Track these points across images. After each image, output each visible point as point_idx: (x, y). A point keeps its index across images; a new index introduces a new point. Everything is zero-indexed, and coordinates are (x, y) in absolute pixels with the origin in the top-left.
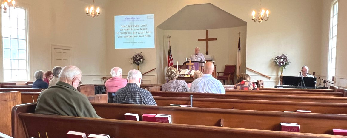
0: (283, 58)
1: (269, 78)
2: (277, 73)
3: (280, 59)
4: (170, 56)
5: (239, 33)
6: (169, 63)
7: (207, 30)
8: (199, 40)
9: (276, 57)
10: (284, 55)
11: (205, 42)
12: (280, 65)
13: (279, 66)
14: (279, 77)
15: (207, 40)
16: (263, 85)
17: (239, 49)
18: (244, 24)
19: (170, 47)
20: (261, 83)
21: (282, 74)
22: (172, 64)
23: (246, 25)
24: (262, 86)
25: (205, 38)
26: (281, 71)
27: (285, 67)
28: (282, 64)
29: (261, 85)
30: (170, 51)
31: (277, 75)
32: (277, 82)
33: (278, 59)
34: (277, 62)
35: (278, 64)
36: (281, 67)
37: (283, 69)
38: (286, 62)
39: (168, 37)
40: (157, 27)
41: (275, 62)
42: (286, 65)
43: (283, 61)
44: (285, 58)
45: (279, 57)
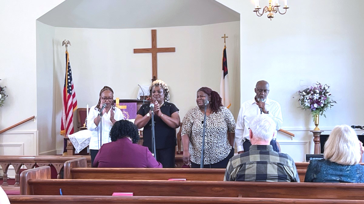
0: (318, 92)
1: (291, 135)
2: (307, 123)
3: (312, 95)
4: (68, 87)
5: (225, 37)
6: (66, 103)
7: (153, 29)
8: (136, 51)
9: (304, 91)
11: (149, 56)
12: (312, 108)
13: (310, 110)
14: (312, 132)
15: (154, 51)
17: (226, 72)
19: (69, 67)
21: (318, 127)
22: (74, 105)
23: (239, 20)
25: (150, 46)
26: (315, 121)
27: (324, 113)
28: (316, 105)
30: (70, 75)
31: (307, 130)
32: (308, 144)
33: (308, 95)
34: (305, 102)
35: (309, 106)
36: (315, 111)
37: (320, 115)
38: (325, 101)
39: (64, 43)
40: (37, 20)
41: (302, 101)
42: (324, 107)
43: (318, 98)
44: (323, 93)
45: (311, 90)
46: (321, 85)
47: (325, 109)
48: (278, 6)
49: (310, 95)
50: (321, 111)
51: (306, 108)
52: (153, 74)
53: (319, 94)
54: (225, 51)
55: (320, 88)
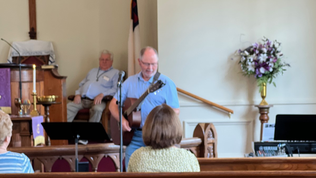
0: (265, 50)
2: (250, 96)
3: (257, 55)
9: (246, 50)
10: (268, 44)
12: (257, 73)
13: (255, 77)
14: (257, 108)
16: (213, 136)
17: (136, 23)
20: (208, 130)
21: (266, 100)
24: (211, 140)
26: (262, 92)
27: (274, 80)
28: (262, 70)
29: (209, 137)
31: (251, 104)
32: (251, 124)
33: (252, 56)
34: (248, 65)
35: (253, 70)
36: (262, 78)
37: (268, 84)
38: (276, 63)
41: (243, 64)
42: (274, 72)
43: (265, 60)
44: (272, 52)
45: (255, 49)
46: (270, 41)
47: (275, 75)
49: (254, 55)
50: (269, 77)
51: (249, 73)
52: (31, 24)
53: (267, 53)
55: (267, 46)
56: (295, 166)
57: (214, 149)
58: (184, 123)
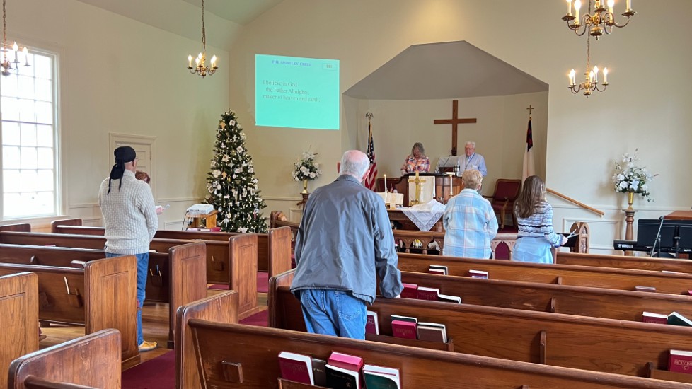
1: (600, 214)
2: (619, 203)
5: (530, 108)
7: (456, 99)
8: (436, 122)
11: (450, 126)
15: (455, 121)
16: (587, 233)
17: (530, 146)
18: (544, 87)
19: (372, 139)
20: (583, 228)
21: (632, 206)
23: (548, 90)
24: (585, 235)
25: (450, 117)
29: (583, 233)
31: (619, 209)
32: (619, 223)
39: (367, 115)
40: (343, 94)
48: (596, 83)
52: (453, 144)
54: (530, 123)
56: (653, 264)
57: (586, 242)
58: (563, 220)
